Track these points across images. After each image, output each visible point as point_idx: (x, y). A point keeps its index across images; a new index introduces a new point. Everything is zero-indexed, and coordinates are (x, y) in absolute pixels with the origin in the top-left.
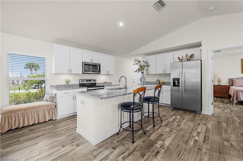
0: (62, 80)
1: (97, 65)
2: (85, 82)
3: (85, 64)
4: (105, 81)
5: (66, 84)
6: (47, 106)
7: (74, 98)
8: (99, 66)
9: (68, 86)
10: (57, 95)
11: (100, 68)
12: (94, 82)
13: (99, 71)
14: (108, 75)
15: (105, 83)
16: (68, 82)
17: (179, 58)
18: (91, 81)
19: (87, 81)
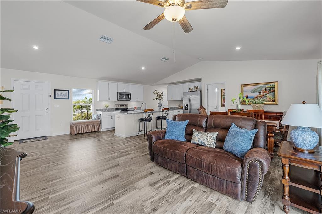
0: (103, 105)
1: (128, 94)
2: (119, 107)
3: (119, 94)
4: (135, 106)
5: (106, 108)
6: (96, 122)
7: (112, 117)
8: (130, 94)
9: (107, 109)
10: (101, 115)
11: (130, 96)
12: (126, 107)
13: (130, 98)
14: (138, 101)
15: (135, 108)
16: (107, 107)
17: (190, 88)
18: (124, 106)
19: (120, 106)
